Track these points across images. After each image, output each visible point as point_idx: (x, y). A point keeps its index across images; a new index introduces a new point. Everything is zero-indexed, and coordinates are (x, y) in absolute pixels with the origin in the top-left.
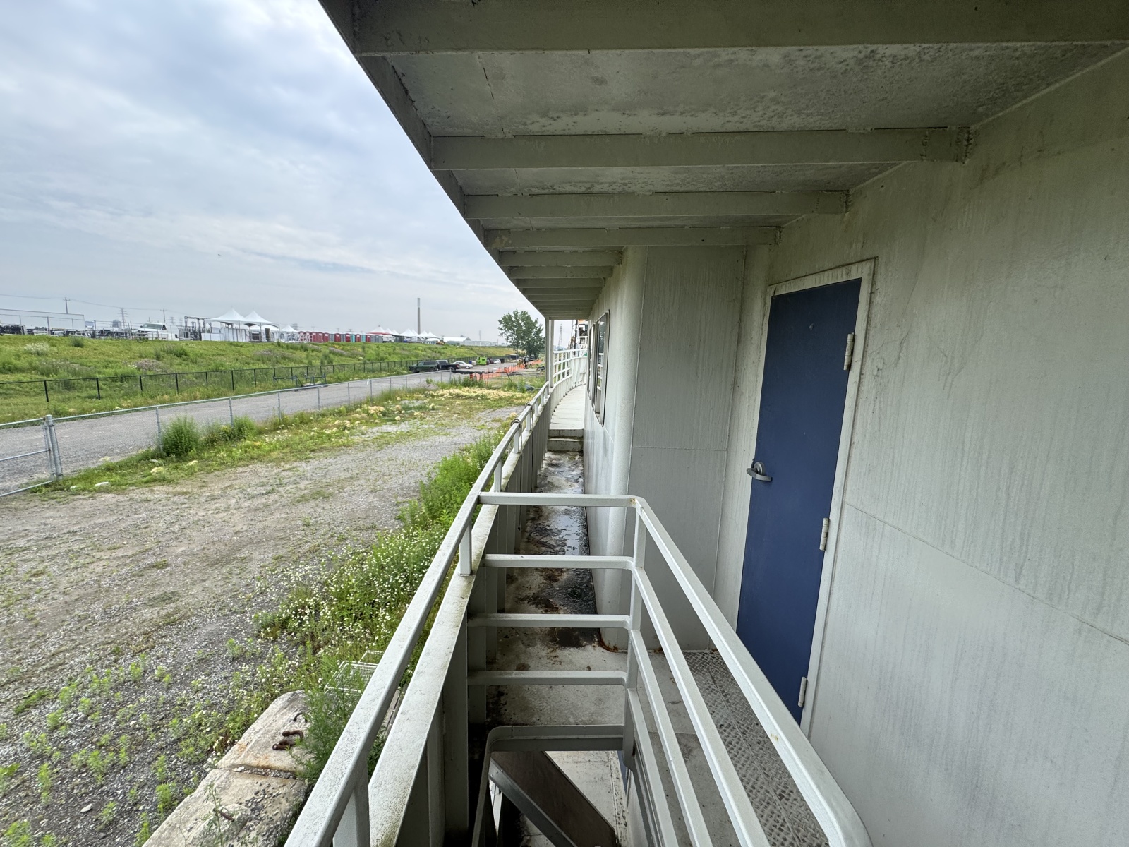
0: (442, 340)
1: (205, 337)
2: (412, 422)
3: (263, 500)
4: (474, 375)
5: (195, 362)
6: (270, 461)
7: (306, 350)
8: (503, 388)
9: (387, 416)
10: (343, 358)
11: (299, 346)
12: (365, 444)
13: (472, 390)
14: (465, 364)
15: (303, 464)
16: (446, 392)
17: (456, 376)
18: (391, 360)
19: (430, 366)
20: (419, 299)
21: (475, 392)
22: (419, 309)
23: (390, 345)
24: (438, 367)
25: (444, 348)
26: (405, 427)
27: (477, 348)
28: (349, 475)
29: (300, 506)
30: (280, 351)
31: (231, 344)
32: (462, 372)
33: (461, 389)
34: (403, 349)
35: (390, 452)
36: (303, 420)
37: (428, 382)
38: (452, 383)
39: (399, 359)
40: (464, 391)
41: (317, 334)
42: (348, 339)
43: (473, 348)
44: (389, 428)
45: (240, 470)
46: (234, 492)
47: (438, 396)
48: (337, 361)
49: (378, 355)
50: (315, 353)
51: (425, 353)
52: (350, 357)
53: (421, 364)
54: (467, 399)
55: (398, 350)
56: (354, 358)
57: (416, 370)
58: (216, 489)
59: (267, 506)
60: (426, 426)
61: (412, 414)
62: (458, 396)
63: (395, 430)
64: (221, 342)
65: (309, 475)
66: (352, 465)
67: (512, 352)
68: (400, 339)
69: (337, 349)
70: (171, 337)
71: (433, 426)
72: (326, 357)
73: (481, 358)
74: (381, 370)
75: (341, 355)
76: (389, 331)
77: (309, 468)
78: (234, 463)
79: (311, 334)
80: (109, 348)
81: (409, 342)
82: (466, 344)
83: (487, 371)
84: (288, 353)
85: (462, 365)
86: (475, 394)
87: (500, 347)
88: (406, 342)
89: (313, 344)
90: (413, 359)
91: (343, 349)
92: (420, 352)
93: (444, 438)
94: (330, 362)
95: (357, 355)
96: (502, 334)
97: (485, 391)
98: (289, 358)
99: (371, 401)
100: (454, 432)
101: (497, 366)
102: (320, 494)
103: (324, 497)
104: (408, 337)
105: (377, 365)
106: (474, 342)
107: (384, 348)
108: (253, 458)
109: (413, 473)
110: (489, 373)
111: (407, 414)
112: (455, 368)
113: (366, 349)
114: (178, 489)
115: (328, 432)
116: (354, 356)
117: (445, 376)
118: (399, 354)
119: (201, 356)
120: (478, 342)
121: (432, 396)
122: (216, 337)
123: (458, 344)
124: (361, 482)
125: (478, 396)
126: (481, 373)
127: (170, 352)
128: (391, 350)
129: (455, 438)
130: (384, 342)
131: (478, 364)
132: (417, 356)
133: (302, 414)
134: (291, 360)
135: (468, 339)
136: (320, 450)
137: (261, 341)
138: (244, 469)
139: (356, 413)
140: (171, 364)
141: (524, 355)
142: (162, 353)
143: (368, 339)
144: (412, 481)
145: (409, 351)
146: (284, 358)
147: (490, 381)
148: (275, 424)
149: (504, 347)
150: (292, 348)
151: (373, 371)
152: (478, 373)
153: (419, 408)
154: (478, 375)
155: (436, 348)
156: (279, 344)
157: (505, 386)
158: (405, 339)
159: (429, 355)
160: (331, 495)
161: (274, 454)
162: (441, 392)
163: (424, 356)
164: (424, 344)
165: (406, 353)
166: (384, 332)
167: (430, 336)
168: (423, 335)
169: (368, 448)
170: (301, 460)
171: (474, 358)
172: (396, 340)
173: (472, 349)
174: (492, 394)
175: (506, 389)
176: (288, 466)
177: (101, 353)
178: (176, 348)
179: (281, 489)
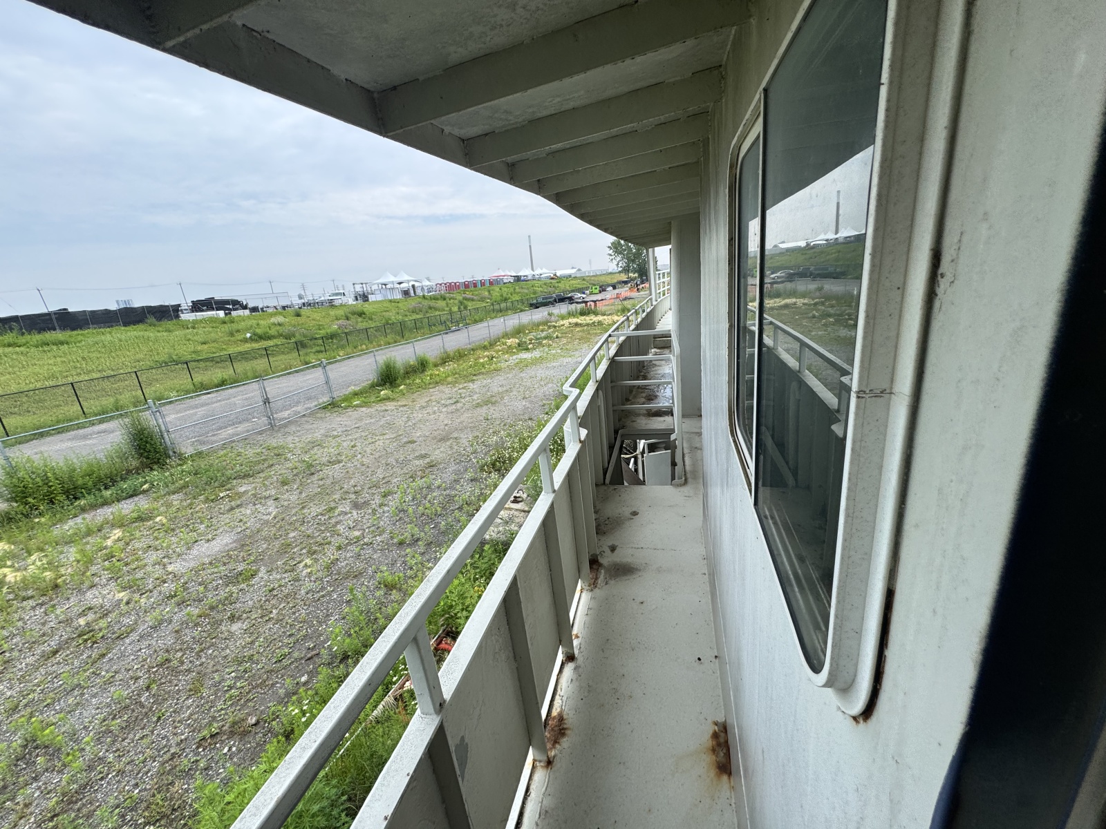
0: (555, 275)
1: (371, 298)
2: (542, 349)
4: (588, 303)
7: (445, 299)
8: (616, 313)
9: (521, 346)
10: (474, 303)
11: (439, 297)
13: (587, 318)
14: (580, 295)
16: (566, 322)
17: (573, 307)
18: (514, 299)
19: (549, 300)
21: (591, 320)
22: (531, 246)
23: (510, 285)
24: (555, 301)
25: (558, 282)
27: (589, 278)
30: (426, 303)
31: (391, 301)
32: (577, 303)
33: (578, 318)
34: (522, 288)
37: (550, 314)
38: (569, 314)
39: (520, 298)
40: (581, 320)
41: (450, 283)
42: (475, 285)
43: (585, 278)
47: (559, 327)
48: (470, 305)
49: (502, 296)
50: (452, 301)
51: (542, 289)
52: (479, 301)
53: (540, 300)
54: (585, 326)
55: (517, 290)
56: (483, 301)
57: (536, 306)
62: (577, 325)
64: (383, 301)
67: (624, 277)
68: (518, 279)
69: (468, 295)
70: (351, 301)
72: (461, 303)
73: (593, 288)
74: (507, 309)
75: (473, 300)
76: (509, 273)
79: (445, 284)
81: (526, 281)
82: (578, 276)
83: (600, 299)
84: (432, 303)
85: (576, 296)
86: (591, 322)
87: (611, 273)
88: (523, 281)
89: (449, 293)
90: (532, 296)
91: (472, 295)
92: (537, 288)
94: (466, 308)
95: (485, 298)
96: (612, 260)
97: (600, 318)
98: (434, 308)
101: (610, 293)
104: (524, 276)
105: (503, 305)
106: (585, 272)
107: (506, 289)
110: (602, 300)
112: (571, 300)
113: (491, 292)
116: (482, 299)
117: (563, 308)
118: (519, 293)
120: (589, 272)
121: (555, 327)
122: (379, 297)
123: (570, 276)
125: (594, 322)
126: (595, 302)
127: (353, 313)
128: (512, 290)
130: (504, 283)
131: (591, 293)
132: (535, 293)
134: (436, 309)
135: (579, 270)
137: (410, 296)
143: (491, 283)
145: (528, 289)
146: (430, 308)
147: (604, 309)
149: (615, 273)
150: (434, 299)
151: (501, 311)
154: (593, 304)
155: (551, 283)
156: (424, 297)
158: (522, 278)
159: (546, 290)
162: (561, 322)
163: (541, 292)
164: (539, 280)
165: (526, 291)
166: (504, 274)
167: (544, 271)
168: (537, 272)
171: (587, 288)
172: (514, 281)
178: (357, 309)
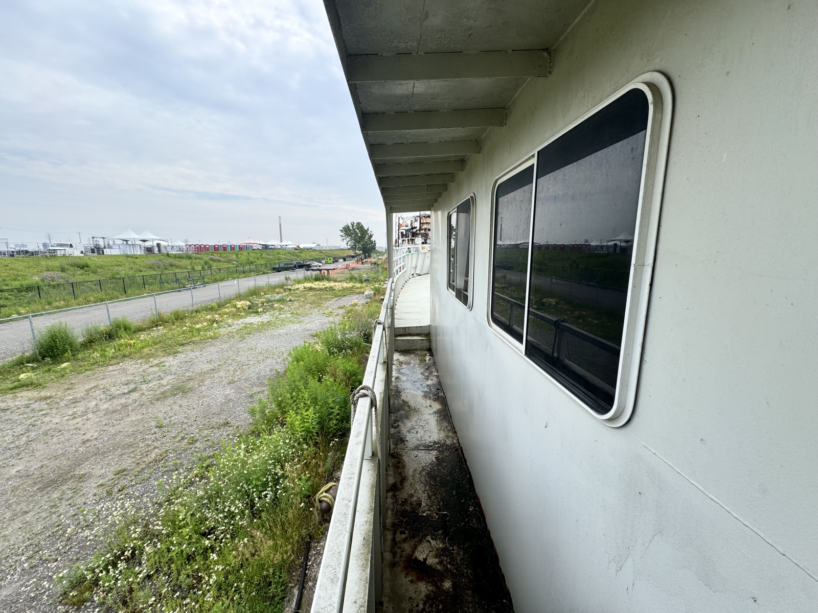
0: (298, 247)
1: (107, 252)
2: (272, 312)
3: (123, 401)
4: (322, 271)
5: (95, 272)
6: (141, 358)
7: (190, 258)
8: (346, 280)
9: (252, 309)
10: (220, 263)
11: (185, 256)
12: (230, 336)
13: (321, 283)
14: (317, 264)
15: (171, 358)
16: (301, 286)
17: (309, 273)
18: (259, 263)
19: (289, 266)
20: (280, 217)
21: (324, 285)
22: (280, 224)
23: (258, 251)
24: (295, 267)
25: (300, 253)
26: (265, 318)
27: (325, 251)
28: (211, 367)
29: (158, 404)
30: (170, 260)
31: (128, 256)
32: (313, 270)
33: (312, 283)
34: (269, 255)
35: (251, 341)
36: (178, 317)
37: (287, 279)
38: (305, 278)
39: (265, 262)
40: (316, 285)
41: (200, 246)
42: (225, 249)
43: (323, 251)
44: (254, 319)
45: (110, 368)
46: (98, 392)
47: (294, 290)
48: (215, 266)
49: (248, 259)
50: (198, 260)
51: (285, 256)
52: (226, 262)
53: (282, 265)
54: (317, 290)
55: (264, 255)
56: (229, 263)
57: (278, 270)
58: (80, 391)
59: (125, 406)
60: (284, 316)
61: (272, 306)
62: (311, 289)
63: (257, 320)
64: (119, 255)
65: (173, 370)
66: (215, 356)
67: (352, 253)
68: (266, 247)
69: (216, 256)
70: (77, 253)
71: (289, 316)
72: (206, 263)
73: (328, 259)
74: (250, 271)
75: (219, 261)
76: (257, 241)
77: (175, 362)
78: (106, 361)
79: (195, 246)
80: (20, 264)
81: (273, 249)
82: (317, 249)
83: (332, 268)
84: (176, 262)
85: (313, 264)
86: (324, 287)
87: (342, 249)
88: (271, 249)
89: (197, 254)
90: (276, 261)
91: (221, 256)
92: (282, 256)
93: (298, 325)
94: (210, 267)
95: (232, 260)
96: (343, 239)
97: (332, 284)
98: (176, 266)
99: (239, 297)
100: (306, 319)
101: (341, 264)
102: (181, 390)
103: (184, 392)
104: (272, 245)
105: (247, 268)
106: (323, 247)
107: (253, 254)
108: (124, 356)
109: (269, 361)
110: (334, 269)
111: (269, 305)
112: (308, 267)
113: (239, 256)
114: (43, 394)
115: (198, 326)
116: (229, 261)
117: (300, 274)
118: (265, 258)
119: (101, 267)
120: (326, 247)
121: (290, 290)
122: (115, 252)
123: (311, 249)
124: (222, 374)
125: (326, 288)
126: (328, 270)
127: (73, 265)
128: (259, 255)
129: (307, 325)
130: (253, 250)
131: (326, 263)
132: (279, 259)
133: (177, 312)
134: (177, 267)
135: (318, 245)
136: (188, 344)
137: (154, 253)
138: (114, 367)
139: (226, 308)
140: (74, 275)
141: (360, 255)
142: (66, 266)
143: (241, 248)
144: (268, 369)
145: (274, 255)
146: (171, 265)
147: (335, 276)
148: (153, 322)
149: (346, 250)
150: (178, 258)
151: (244, 272)
152: (326, 270)
153: (279, 301)
154: (326, 272)
155: (294, 252)
156: (168, 255)
157: (347, 279)
158: (270, 247)
159: (289, 258)
160: (191, 390)
161: (146, 350)
162: (297, 286)
163: (285, 259)
164: (284, 250)
165: (271, 257)
166: (253, 242)
167: (290, 244)
168: (284, 243)
169: (232, 339)
170: (170, 354)
171: (323, 259)
172: (263, 248)
173: (321, 252)
174: (337, 286)
175: (348, 281)
176: (156, 362)
177: (11, 269)
178: (81, 262)
179: (144, 387)
